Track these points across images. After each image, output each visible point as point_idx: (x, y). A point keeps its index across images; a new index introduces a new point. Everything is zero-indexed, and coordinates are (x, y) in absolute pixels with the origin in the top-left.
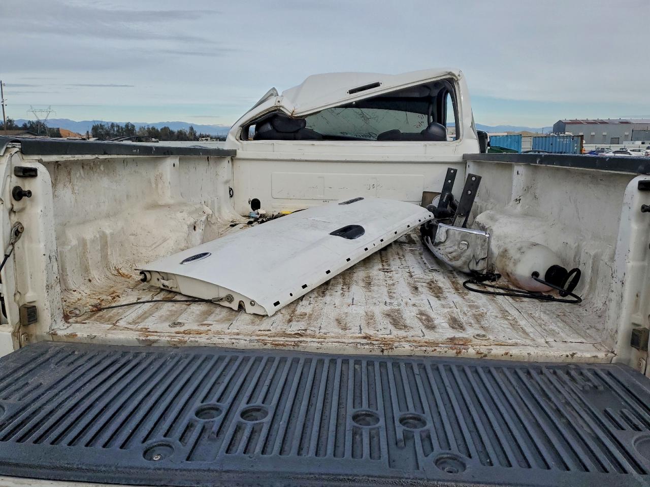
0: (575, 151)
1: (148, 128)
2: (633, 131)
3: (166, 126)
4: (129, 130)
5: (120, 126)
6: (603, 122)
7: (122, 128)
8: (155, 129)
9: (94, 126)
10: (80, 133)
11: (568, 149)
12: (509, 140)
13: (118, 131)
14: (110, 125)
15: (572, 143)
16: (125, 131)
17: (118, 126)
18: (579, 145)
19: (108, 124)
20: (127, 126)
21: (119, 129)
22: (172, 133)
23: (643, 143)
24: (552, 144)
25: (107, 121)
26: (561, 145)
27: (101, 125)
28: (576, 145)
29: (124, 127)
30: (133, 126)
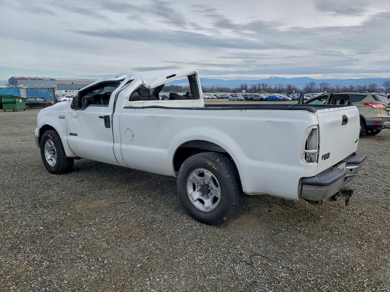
0: (51, 97)
2: (58, 84)
6: (40, 79)
11: (46, 95)
12: (11, 90)
15: (48, 93)
18: (53, 93)
23: (66, 91)
24: (36, 93)
26: (42, 93)
28: (51, 93)
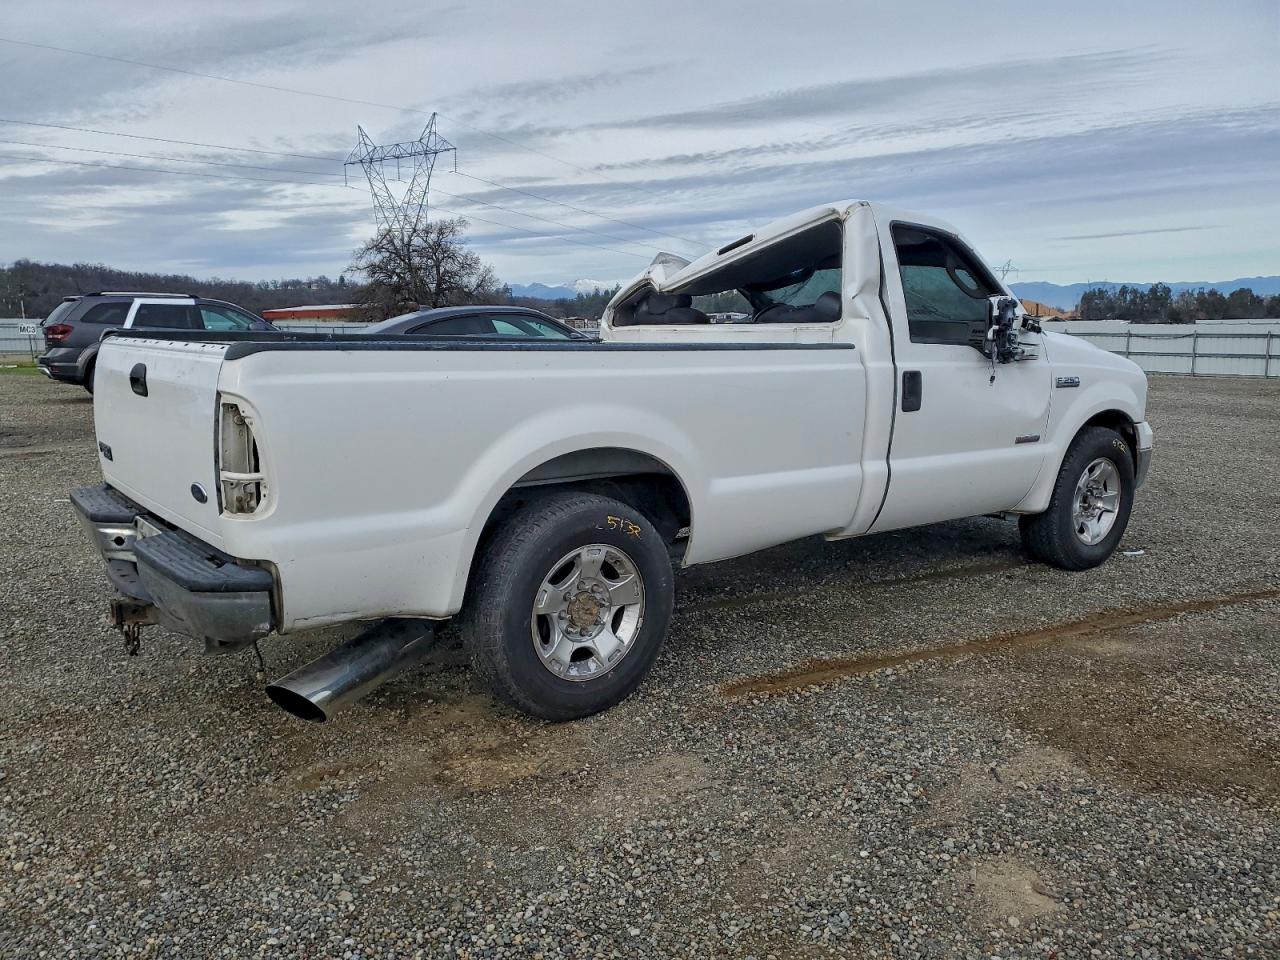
1: (1201, 294)
3: (1246, 287)
4: (1157, 298)
5: (1140, 291)
7: (1142, 296)
8: (1216, 293)
9: (1086, 293)
10: (1063, 308)
13: (1133, 301)
14: (1118, 291)
16: (1148, 301)
17: (1135, 291)
19: (1114, 287)
20: (1154, 290)
21: (1135, 297)
22: (1258, 301)
25: (1114, 281)
27: (1100, 291)
29: (1146, 293)
30: (1167, 290)
